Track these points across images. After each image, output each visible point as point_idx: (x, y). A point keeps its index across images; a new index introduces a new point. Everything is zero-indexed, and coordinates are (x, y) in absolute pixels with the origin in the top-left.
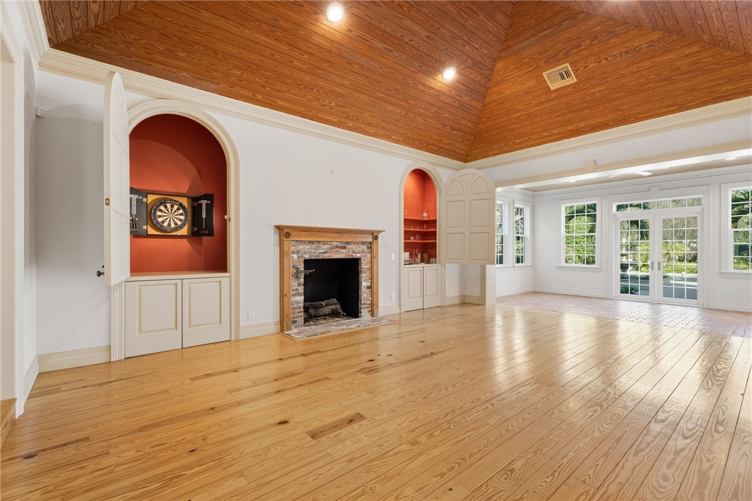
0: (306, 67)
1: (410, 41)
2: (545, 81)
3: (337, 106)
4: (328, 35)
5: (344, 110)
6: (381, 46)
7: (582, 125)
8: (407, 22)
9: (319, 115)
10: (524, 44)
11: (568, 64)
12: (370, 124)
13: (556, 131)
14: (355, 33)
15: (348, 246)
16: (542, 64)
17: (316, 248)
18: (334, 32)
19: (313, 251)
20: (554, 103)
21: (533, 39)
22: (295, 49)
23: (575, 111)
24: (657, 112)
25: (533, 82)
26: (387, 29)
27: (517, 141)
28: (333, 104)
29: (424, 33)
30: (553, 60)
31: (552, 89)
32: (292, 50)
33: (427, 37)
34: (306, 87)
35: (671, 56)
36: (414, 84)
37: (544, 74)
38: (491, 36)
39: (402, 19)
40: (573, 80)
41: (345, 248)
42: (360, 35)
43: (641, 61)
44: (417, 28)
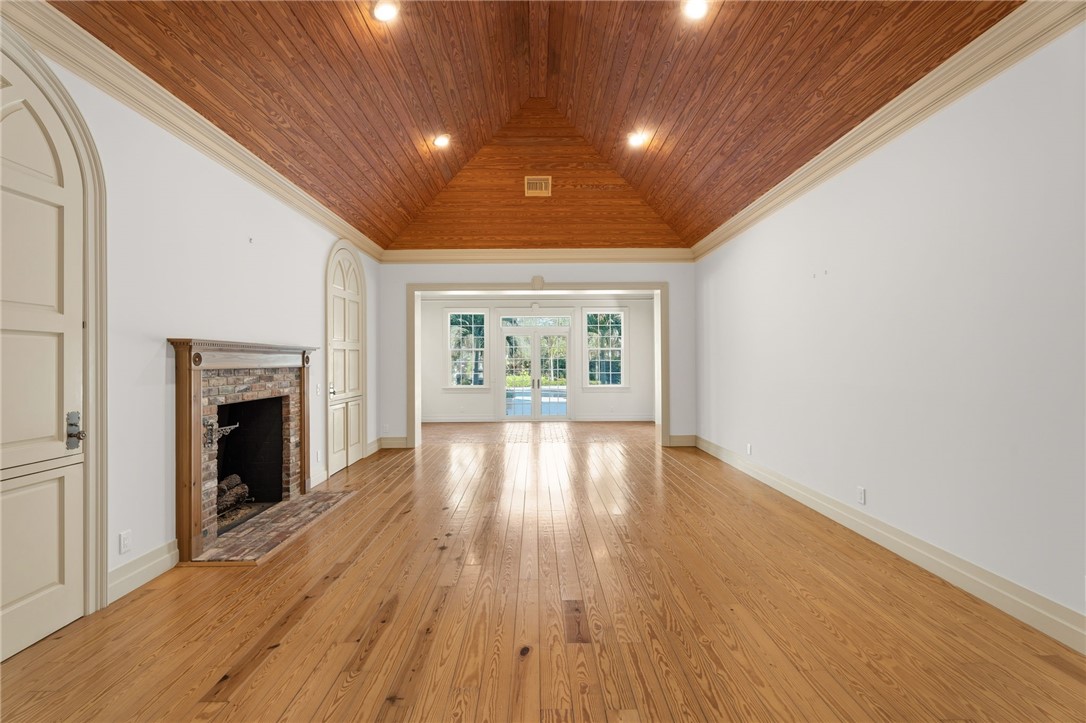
0: (290, 56)
1: (435, 87)
2: (524, 185)
3: (291, 129)
4: (355, 30)
5: (295, 138)
6: (402, 76)
7: (536, 238)
8: (446, 66)
9: (252, 133)
10: (520, 140)
11: (550, 177)
12: (314, 171)
13: (510, 238)
14: (388, 46)
15: (275, 376)
16: (528, 166)
17: (235, 383)
18: (366, 31)
19: (230, 388)
20: (522, 209)
21: (532, 140)
22: (296, 23)
23: (537, 223)
24: (596, 244)
25: (511, 182)
26: (424, 62)
27: (464, 238)
28: (287, 125)
29: (451, 86)
30: (539, 168)
31: (526, 195)
32: (290, 22)
33: (452, 91)
34: (266, 84)
35: (623, 202)
36: (403, 138)
37: (526, 178)
38: (498, 119)
39: (445, 59)
40: (547, 193)
41: (271, 379)
42: (391, 53)
43: (604, 197)
44: (449, 75)
